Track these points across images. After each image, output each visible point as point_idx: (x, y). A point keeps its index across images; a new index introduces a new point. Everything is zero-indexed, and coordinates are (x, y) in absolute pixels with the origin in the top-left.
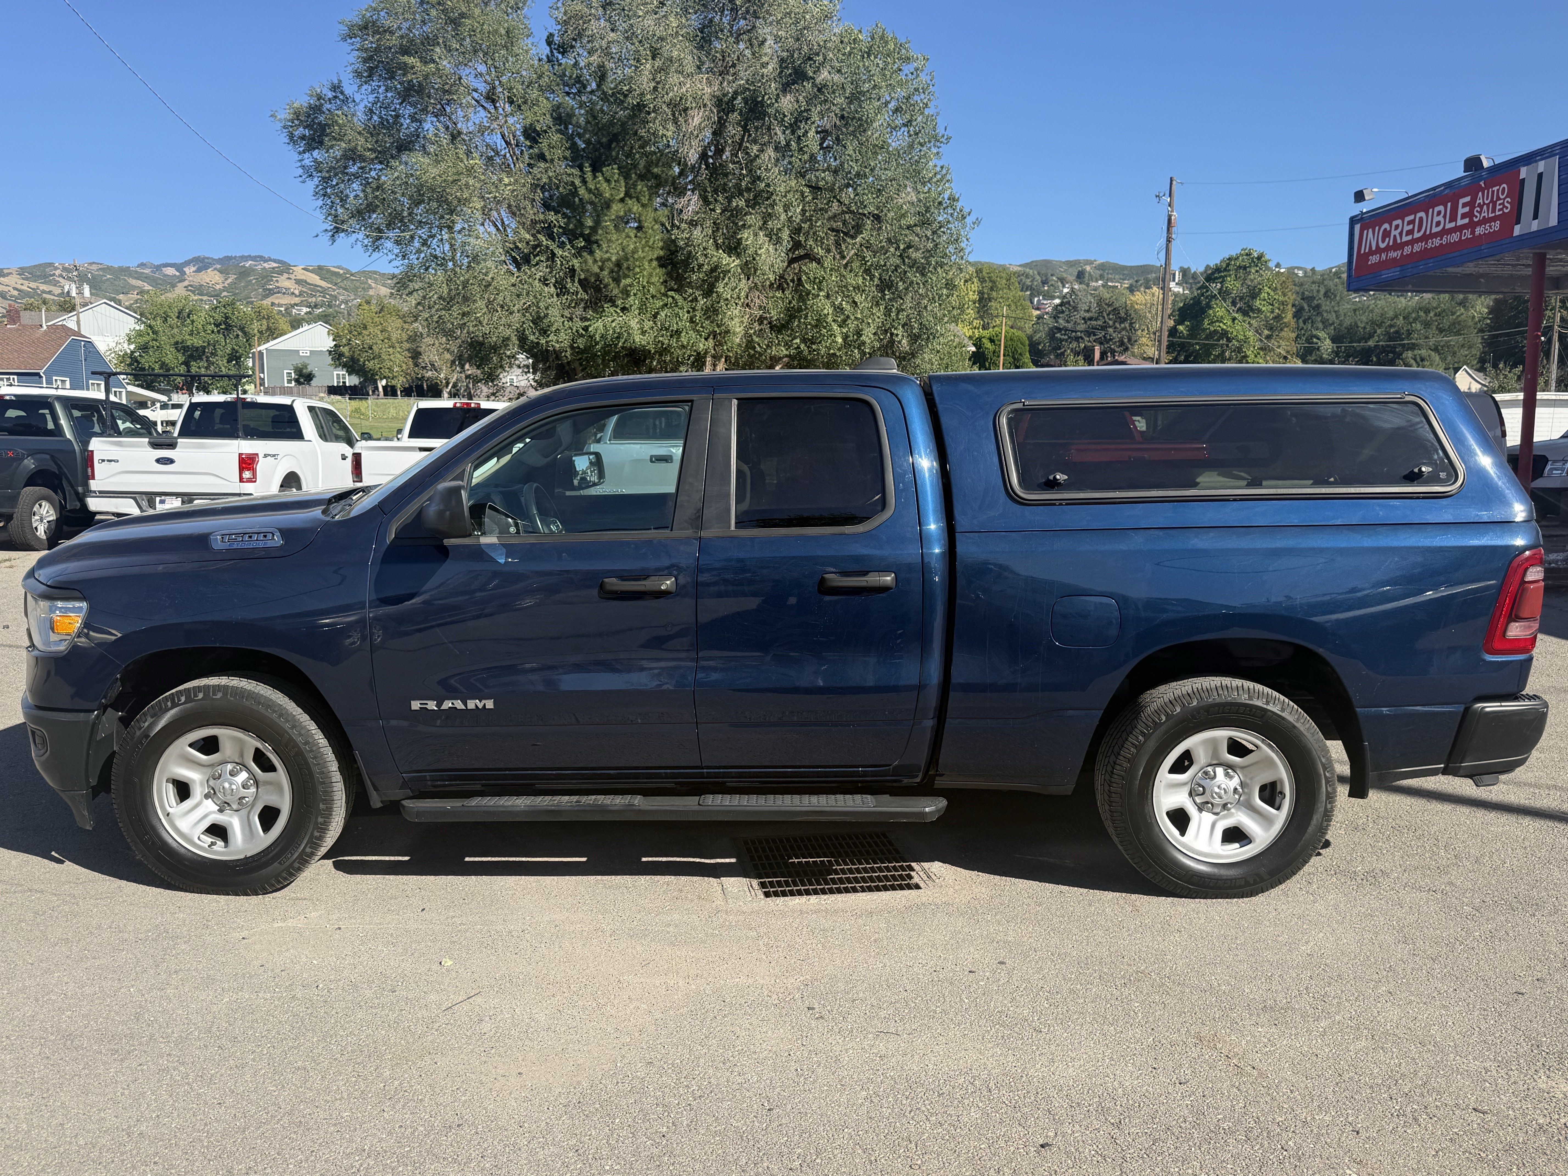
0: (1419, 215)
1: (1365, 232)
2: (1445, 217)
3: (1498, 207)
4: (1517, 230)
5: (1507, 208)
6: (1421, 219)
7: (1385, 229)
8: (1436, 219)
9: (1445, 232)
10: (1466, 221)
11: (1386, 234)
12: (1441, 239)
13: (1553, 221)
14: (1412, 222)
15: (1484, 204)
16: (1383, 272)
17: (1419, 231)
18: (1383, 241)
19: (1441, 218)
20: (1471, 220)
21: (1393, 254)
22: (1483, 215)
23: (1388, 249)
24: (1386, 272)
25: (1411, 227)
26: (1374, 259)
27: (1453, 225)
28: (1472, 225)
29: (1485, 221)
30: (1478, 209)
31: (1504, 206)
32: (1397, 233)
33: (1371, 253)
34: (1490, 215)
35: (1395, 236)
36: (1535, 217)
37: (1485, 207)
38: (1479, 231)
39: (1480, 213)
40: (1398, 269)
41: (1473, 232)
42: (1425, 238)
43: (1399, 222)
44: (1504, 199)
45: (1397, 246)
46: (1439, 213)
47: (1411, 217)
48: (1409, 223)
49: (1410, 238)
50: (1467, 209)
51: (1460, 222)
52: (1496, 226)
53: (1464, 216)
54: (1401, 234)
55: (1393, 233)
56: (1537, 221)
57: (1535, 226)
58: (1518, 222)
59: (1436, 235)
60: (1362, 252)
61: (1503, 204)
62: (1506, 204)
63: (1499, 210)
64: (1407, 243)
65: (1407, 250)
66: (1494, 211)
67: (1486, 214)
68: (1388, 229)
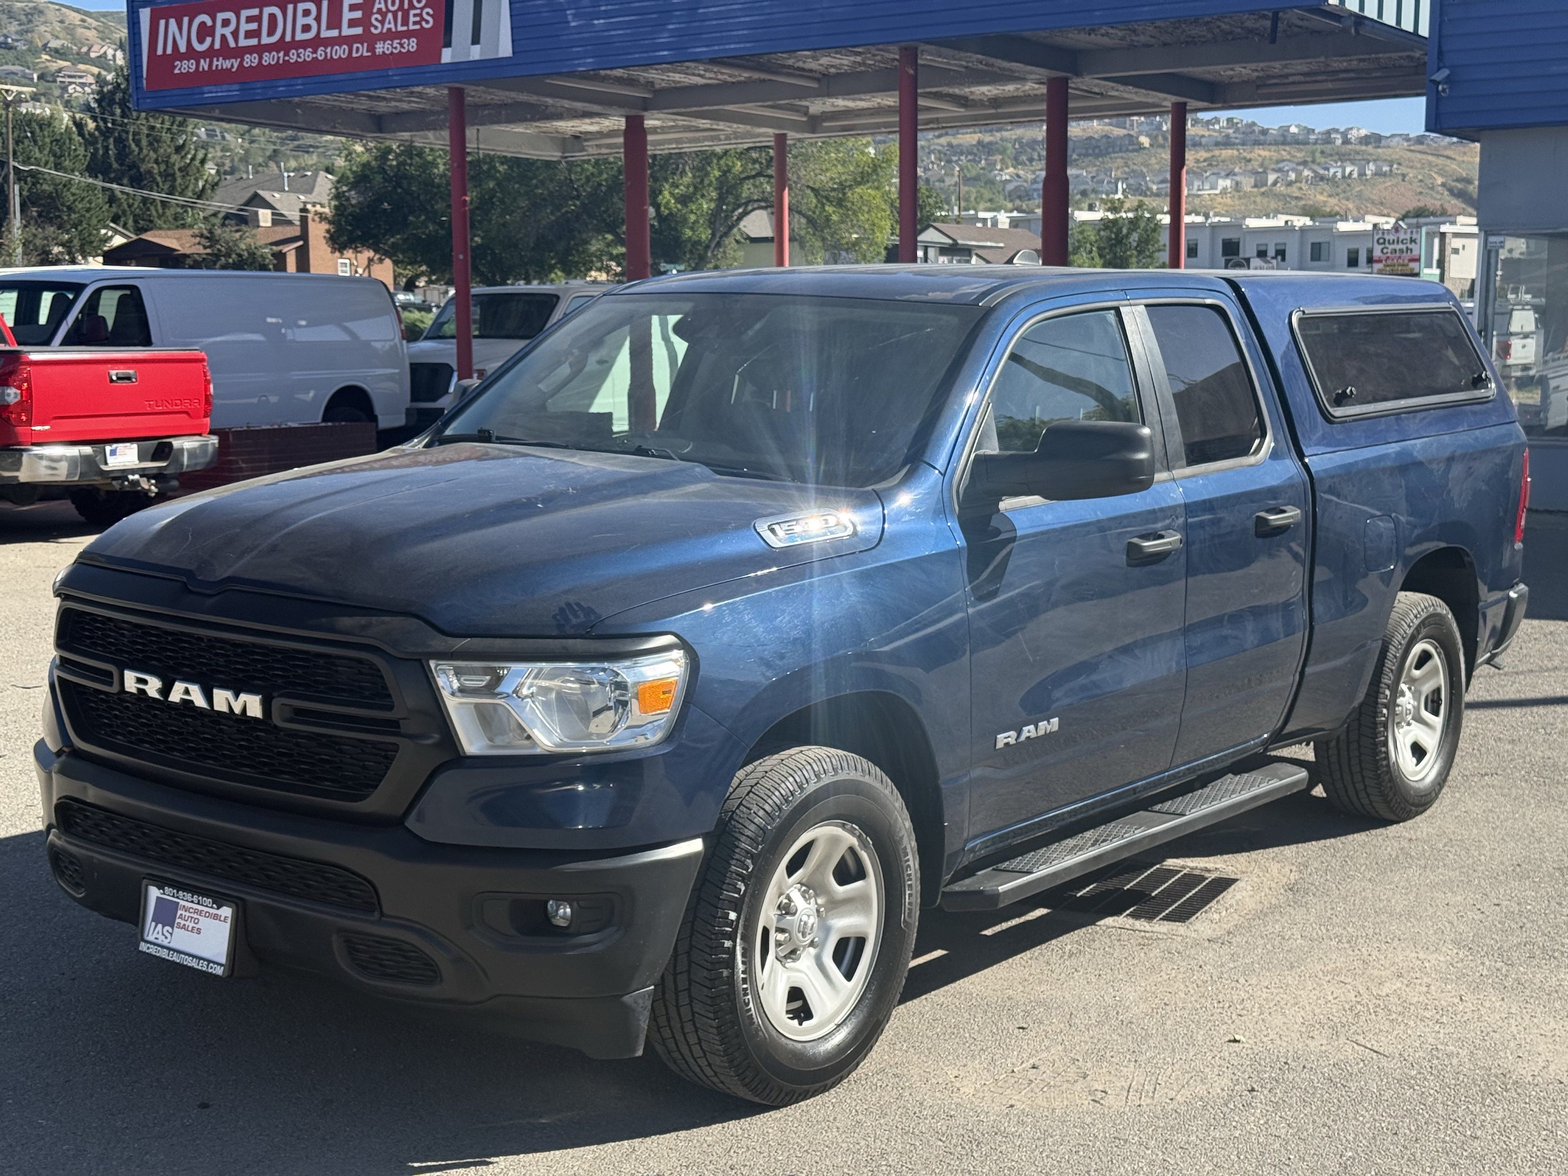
0: (267, 10)
1: (162, 23)
2: (318, 19)
3: (412, 19)
4: (447, 56)
5: (427, 22)
6: (272, 18)
7: (203, 24)
8: (301, 21)
9: (317, 43)
10: (359, 31)
11: (205, 32)
12: (315, 52)
13: (505, 49)
14: (258, 19)
15: (388, 11)
16: (206, 89)
17: (271, 33)
18: (201, 41)
19: (310, 20)
20: (367, 30)
21: (220, 63)
22: (387, 26)
23: (210, 53)
24: (213, 88)
25: (254, 26)
26: (185, 67)
27: (334, 33)
28: (368, 39)
29: (390, 35)
30: (379, 17)
31: (423, 19)
32: (227, 31)
33: (177, 55)
34: (400, 28)
35: (223, 37)
36: (476, 40)
37: (390, 16)
38: (381, 48)
39: (382, 22)
40: (236, 87)
41: (371, 49)
42: (282, 46)
43: (230, 15)
44: (422, 9)
45: (226, 51)
46: (306, 13)
47: (255, 12)
48: (249, 20)
49: (254, 42)
50: (358, 14)
51: (347, 31)
52: (412, 45)
53: (352, 23)
54: (235, 34)
55: (219, 31)
56: (477, 47)
57: (475, 53)
58: (448, 44)
59: (304, 44)
60: (160, 52)
61: (420, 15)
62: (426, 17)
63: (415, 23)
64: (250, 50)
65: (250, 60)
66: (405, 22)
67: (392, 26)
68: (209, 23)
